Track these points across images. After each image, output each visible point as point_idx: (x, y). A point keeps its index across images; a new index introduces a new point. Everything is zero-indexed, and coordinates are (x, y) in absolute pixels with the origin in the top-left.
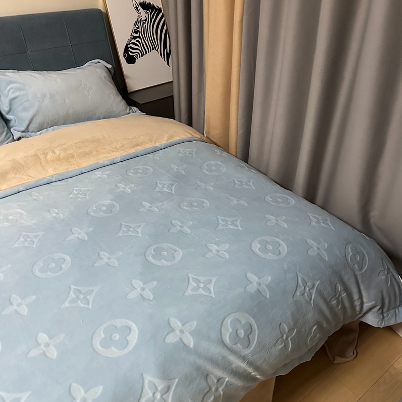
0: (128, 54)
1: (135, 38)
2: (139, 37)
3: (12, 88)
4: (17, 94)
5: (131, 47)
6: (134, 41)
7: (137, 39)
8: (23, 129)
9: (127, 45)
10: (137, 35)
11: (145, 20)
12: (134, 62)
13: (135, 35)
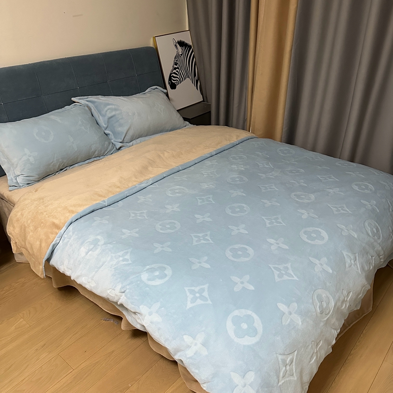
0: (171, 81)
1: (175, 69)
2: (178, 68)
3: (109, 109)
4: (113, 113)
5: (173, 76)
6: (174, 71)
7: (177, 70)
8: (121, 141)
9: (171, 74)
10: (177, 67)
11: (182, 55)
12: (175, 88)
13: (175, 66)
